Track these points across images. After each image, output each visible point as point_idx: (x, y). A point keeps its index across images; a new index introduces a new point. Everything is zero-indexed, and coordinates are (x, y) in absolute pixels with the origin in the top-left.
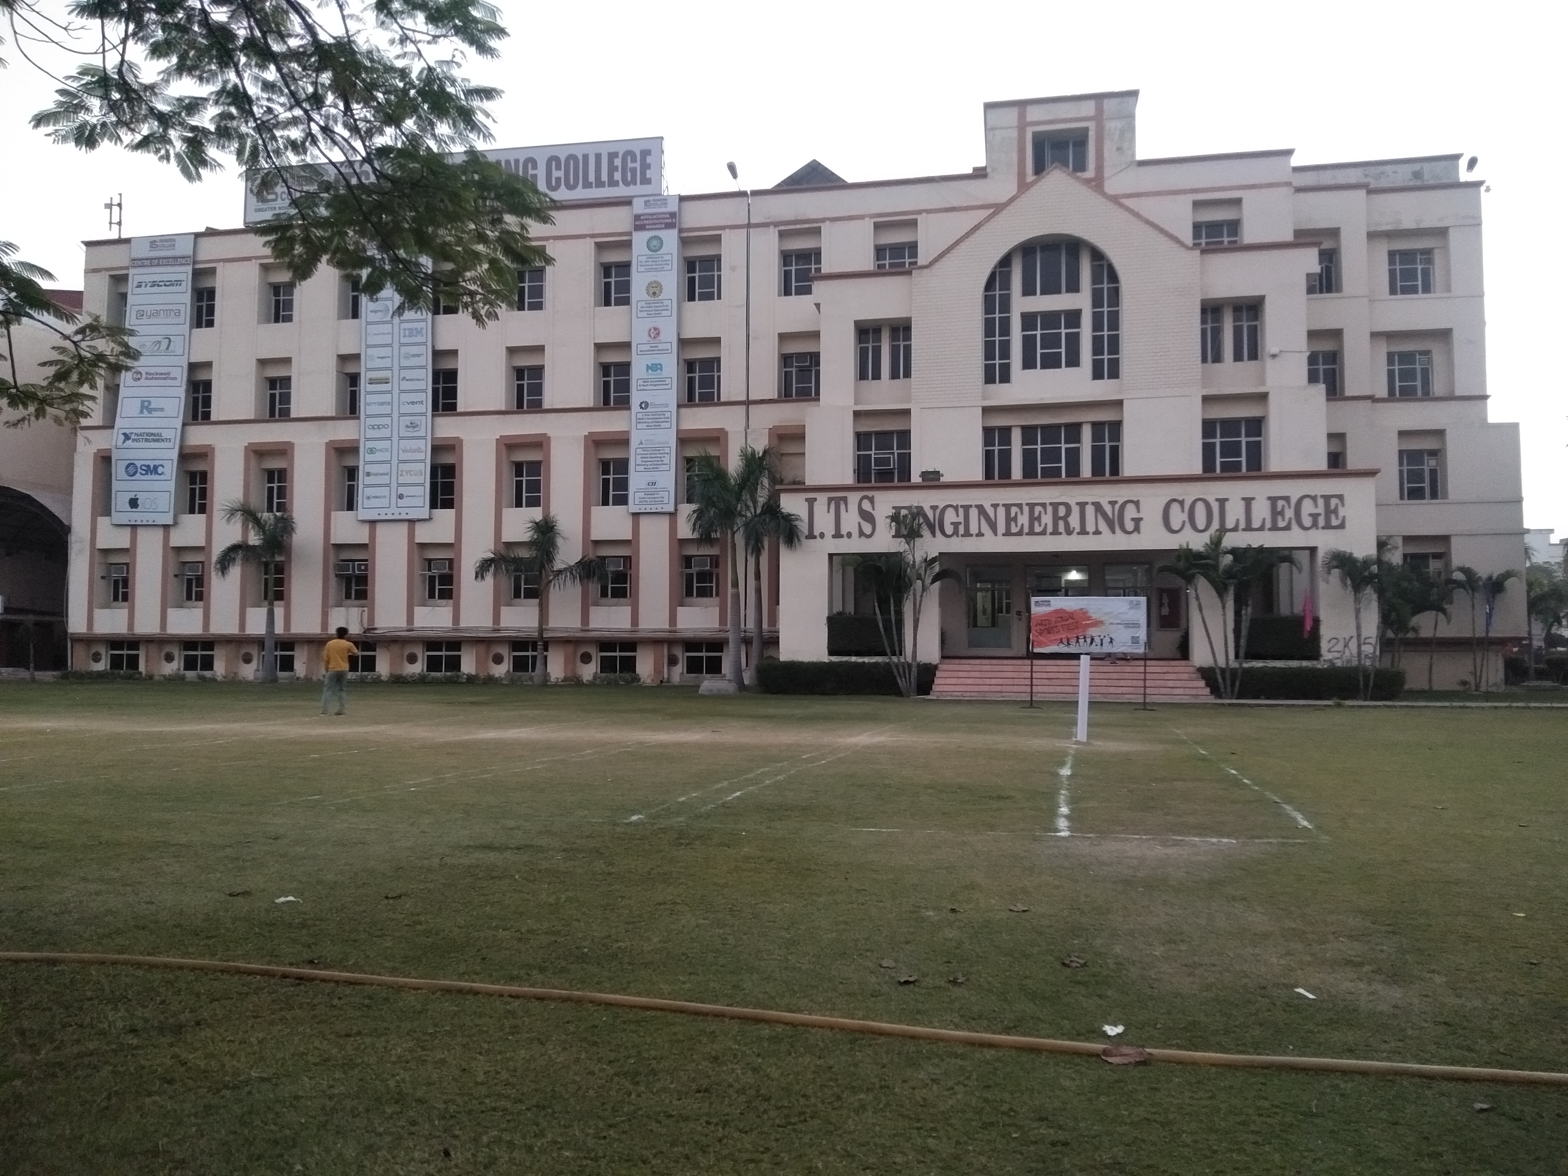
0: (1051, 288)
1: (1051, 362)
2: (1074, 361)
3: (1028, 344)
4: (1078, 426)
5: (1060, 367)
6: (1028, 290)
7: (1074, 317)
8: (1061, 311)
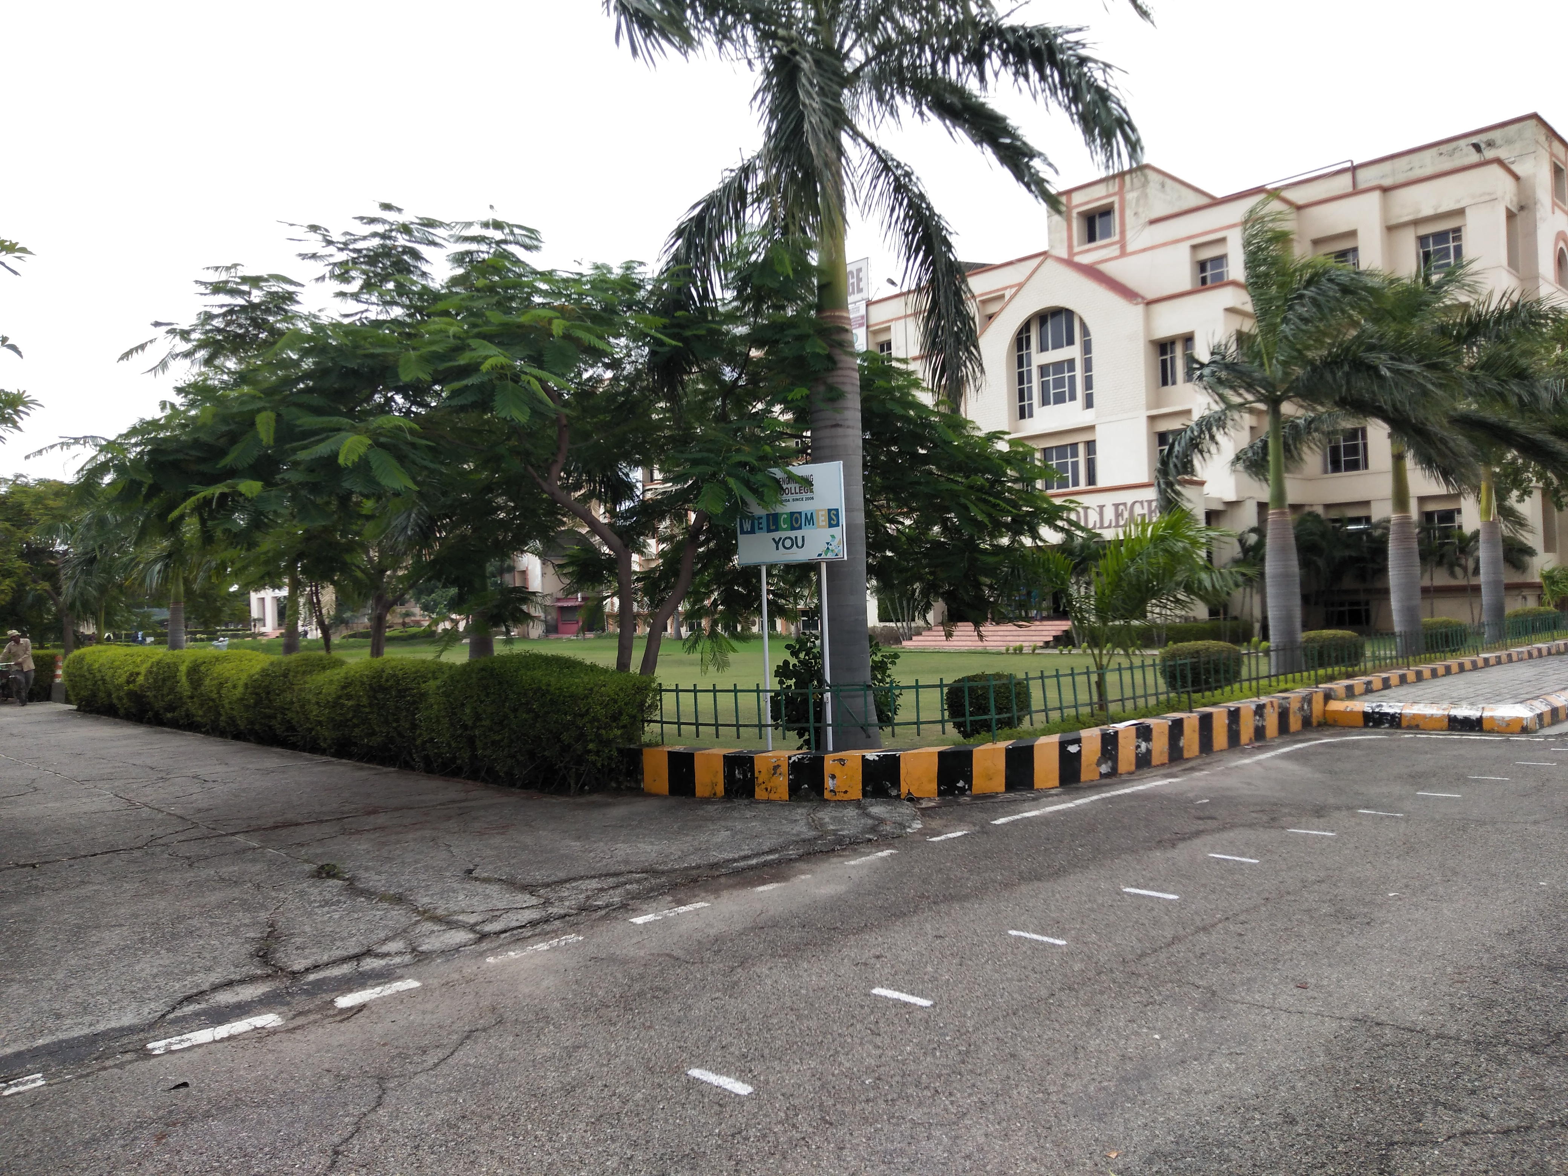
0: (1057, 346)
1: (1060, 399)
2: (1073, 398)
3: (1044, 386)
4: (1074, 446)
5: (1064, 401)
6: (1043, 348)
7: (1071, 362)
8: (1063, 362)
